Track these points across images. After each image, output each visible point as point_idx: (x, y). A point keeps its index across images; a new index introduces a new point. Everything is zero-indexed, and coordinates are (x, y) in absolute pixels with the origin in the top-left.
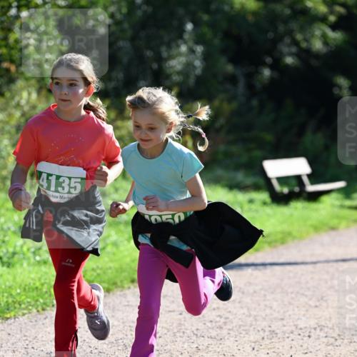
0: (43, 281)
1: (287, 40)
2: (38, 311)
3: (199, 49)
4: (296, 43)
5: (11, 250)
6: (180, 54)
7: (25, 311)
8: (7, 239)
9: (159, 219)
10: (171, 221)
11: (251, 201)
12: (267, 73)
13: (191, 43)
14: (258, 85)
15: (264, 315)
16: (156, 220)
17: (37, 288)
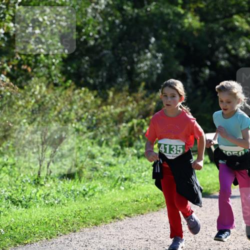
0: (50, 218)
1: (221, 49)
2: (47, 239)
3: (160, 55)
4: (228, 51)
5: (28, 196)
6: (146, 59)
7: (38, 239)
8: (25, 188)
9: (230, 153)
12: (207, 71)
13: (154, 52)
14: (201, 81)
16: (229, 154)
17: (46, 222)
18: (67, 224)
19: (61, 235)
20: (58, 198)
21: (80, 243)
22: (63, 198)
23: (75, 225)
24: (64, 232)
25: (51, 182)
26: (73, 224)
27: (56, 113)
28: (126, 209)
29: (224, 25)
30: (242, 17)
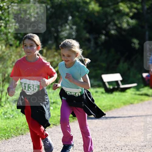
0: (7, 126)
1: (112, 23)
2: (6, 139)
3: (74, 27)
4: (116, 25)
6: (66, 30)
9: (70, 93)
10: (75, 95)
11: (97, 92)
12: (103, 37)
13: (71, 25)
14: (100, 43)
15: (102, 140)
17: (5, 129)
18: (18, 130)
19: (14, 137)
20: (13, 114)
21: (26, 141)
22: (15, 114)
23: (23, 131)
24: (16, 135)
25: (8, 105)
26: (22, 130)
27: (11, 62)
28: (54, 121)
29: (114, 9)
30: (125, 4)
